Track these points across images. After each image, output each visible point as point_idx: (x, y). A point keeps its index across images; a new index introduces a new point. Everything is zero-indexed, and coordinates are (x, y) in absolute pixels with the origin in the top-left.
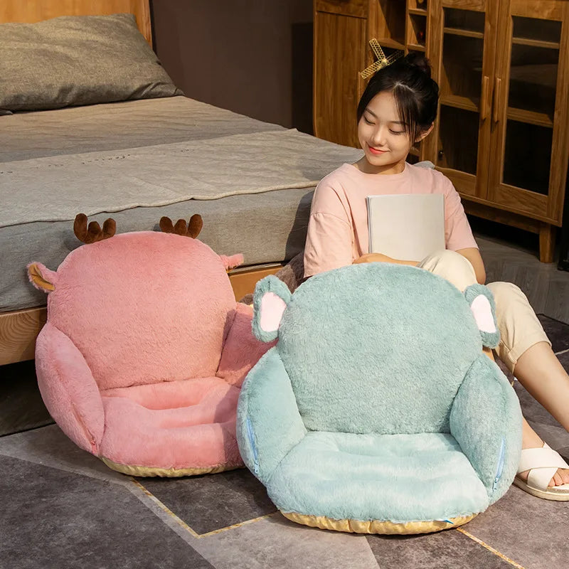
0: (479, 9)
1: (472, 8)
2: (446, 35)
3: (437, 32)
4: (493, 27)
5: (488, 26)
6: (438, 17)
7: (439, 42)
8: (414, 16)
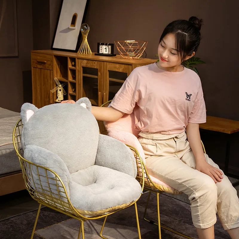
0: (96, 67)
1: (93, 67)
2: (84, 77)
3: (80, 75)
4: (101, 74)
5: (99, 74)
6: (80, 70)
7: (81, 79)
8: (71, 70)
